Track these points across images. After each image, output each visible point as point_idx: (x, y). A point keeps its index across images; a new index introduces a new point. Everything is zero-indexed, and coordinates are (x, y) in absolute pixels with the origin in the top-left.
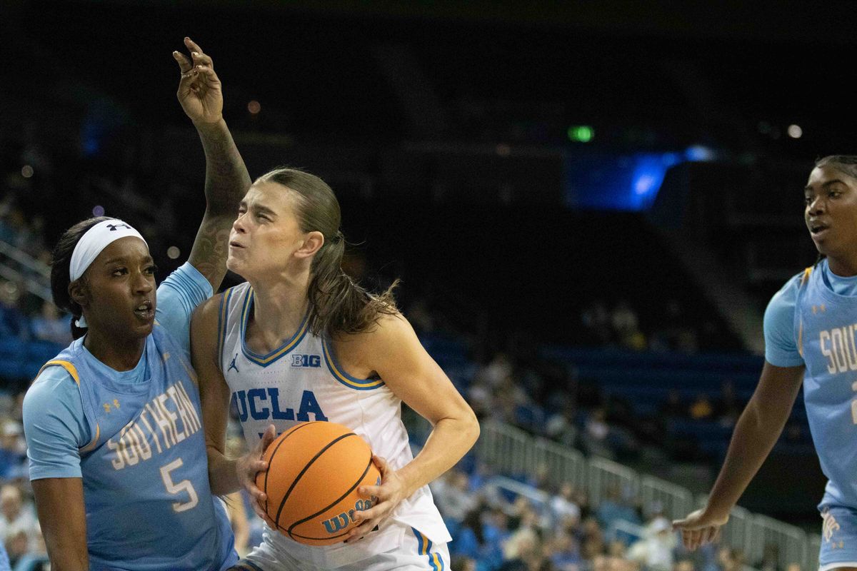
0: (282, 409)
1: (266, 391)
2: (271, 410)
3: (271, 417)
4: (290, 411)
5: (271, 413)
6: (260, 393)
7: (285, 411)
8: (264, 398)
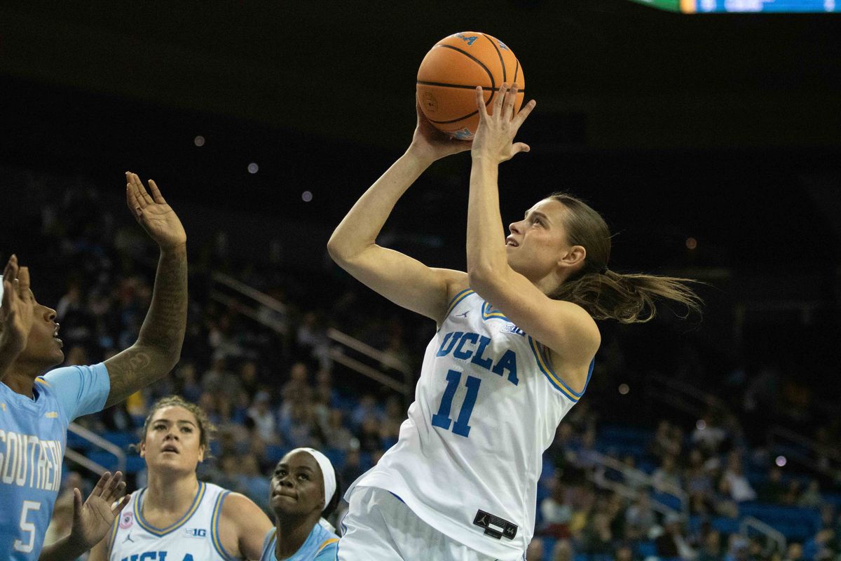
0: (484, 357)
1: (480, 337)
2: (474, 354)
3: (469, 360)
4: (490, 361)
5: (472, 357)
6: (473, 337)
7: (486, 359)
8: (474, 342)
